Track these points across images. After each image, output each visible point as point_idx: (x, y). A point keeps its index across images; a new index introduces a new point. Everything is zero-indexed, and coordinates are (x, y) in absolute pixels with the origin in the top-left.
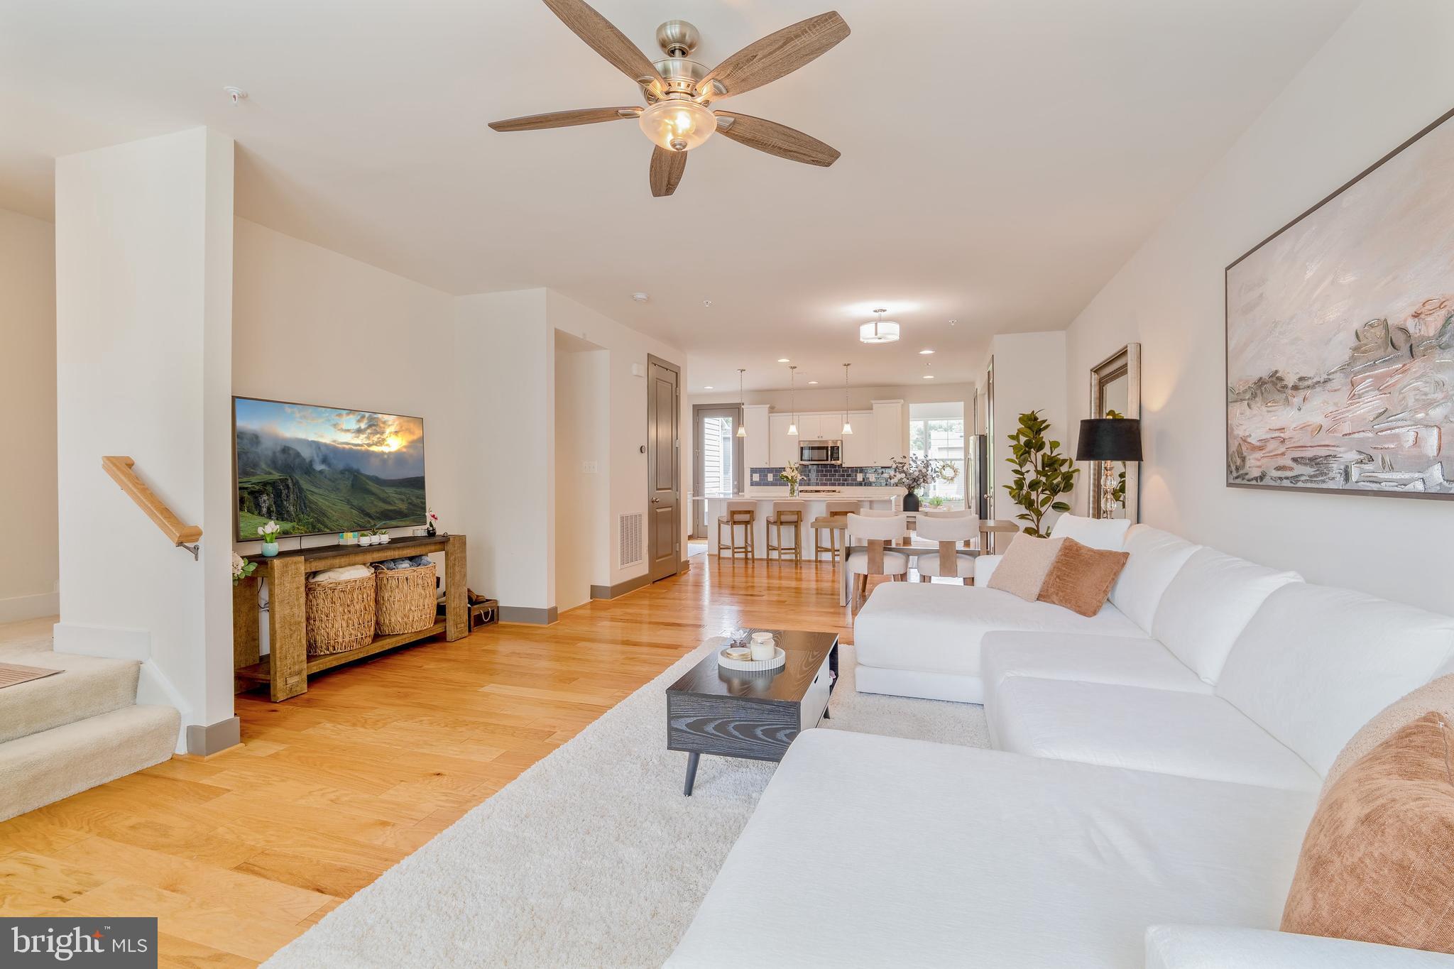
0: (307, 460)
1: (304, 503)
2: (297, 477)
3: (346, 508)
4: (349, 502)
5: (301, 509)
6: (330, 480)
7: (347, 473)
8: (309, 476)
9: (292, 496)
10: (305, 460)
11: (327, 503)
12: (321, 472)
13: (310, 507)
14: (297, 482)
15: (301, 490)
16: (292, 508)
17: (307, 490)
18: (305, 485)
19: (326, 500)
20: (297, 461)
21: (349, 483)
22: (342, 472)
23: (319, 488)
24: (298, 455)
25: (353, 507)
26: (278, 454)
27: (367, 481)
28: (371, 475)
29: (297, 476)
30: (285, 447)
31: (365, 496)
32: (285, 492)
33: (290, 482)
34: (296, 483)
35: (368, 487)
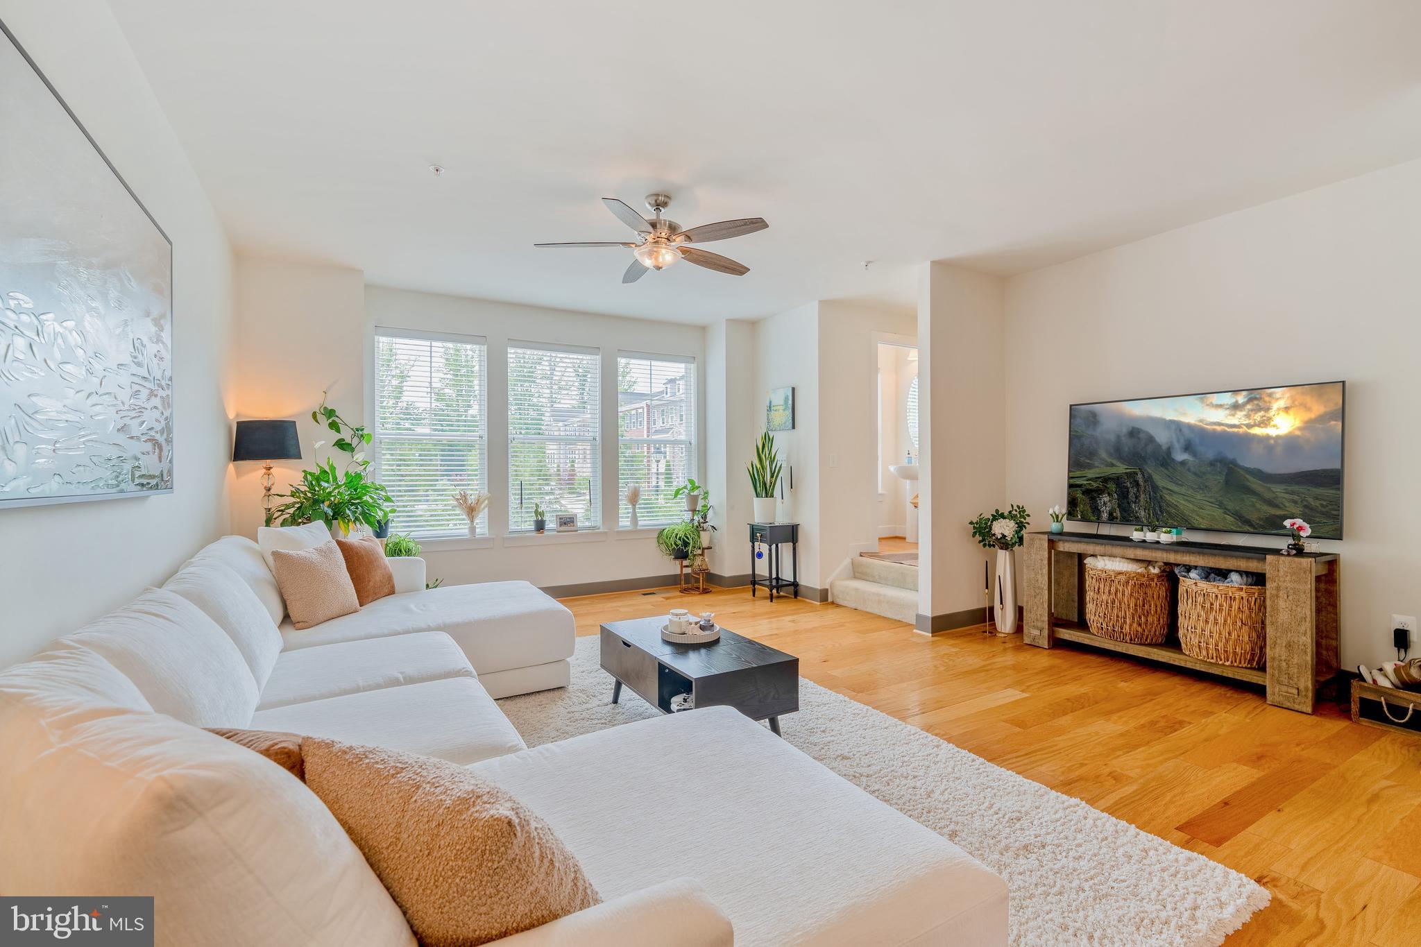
0: (1164, 447)
1: (1160, 507)
2: (1150, 471)
3: (1218, 513)
4: (1221, 505)
5: (1155, 514)
6: (1195, 474)
7: (1219, 464)
8: (1168, 469)
9: (1142, 496)
10: (1160, 446)
11: (1191, 506)
12: (1183, 463)
13: (1168, 513)
14: (1150, 477)
15: (1155, 488)
16: (1143, 513)
17: (1164, 488)
18: (1160, 481)
19: (1189, 501)
20: (1150, 449)
21: (1221, 479)
22: (1212, 464)
23: (1182, 485)
24: (1151, 439)
25: (1226, 511)
26: (1123, 439)
27: (1247, 476)
28: (1252, 467)
29: (1150, 469)
30: (1133, 428)
31: (1244, 496)
32: (1133, 491)
33: (1140, 476)
34: (1149, 479)
35: (1249, 484)
